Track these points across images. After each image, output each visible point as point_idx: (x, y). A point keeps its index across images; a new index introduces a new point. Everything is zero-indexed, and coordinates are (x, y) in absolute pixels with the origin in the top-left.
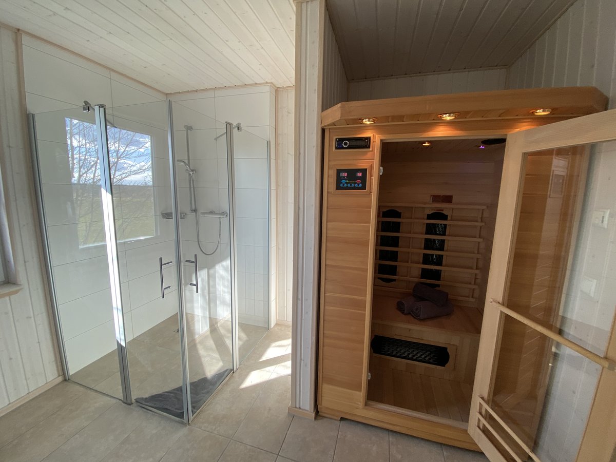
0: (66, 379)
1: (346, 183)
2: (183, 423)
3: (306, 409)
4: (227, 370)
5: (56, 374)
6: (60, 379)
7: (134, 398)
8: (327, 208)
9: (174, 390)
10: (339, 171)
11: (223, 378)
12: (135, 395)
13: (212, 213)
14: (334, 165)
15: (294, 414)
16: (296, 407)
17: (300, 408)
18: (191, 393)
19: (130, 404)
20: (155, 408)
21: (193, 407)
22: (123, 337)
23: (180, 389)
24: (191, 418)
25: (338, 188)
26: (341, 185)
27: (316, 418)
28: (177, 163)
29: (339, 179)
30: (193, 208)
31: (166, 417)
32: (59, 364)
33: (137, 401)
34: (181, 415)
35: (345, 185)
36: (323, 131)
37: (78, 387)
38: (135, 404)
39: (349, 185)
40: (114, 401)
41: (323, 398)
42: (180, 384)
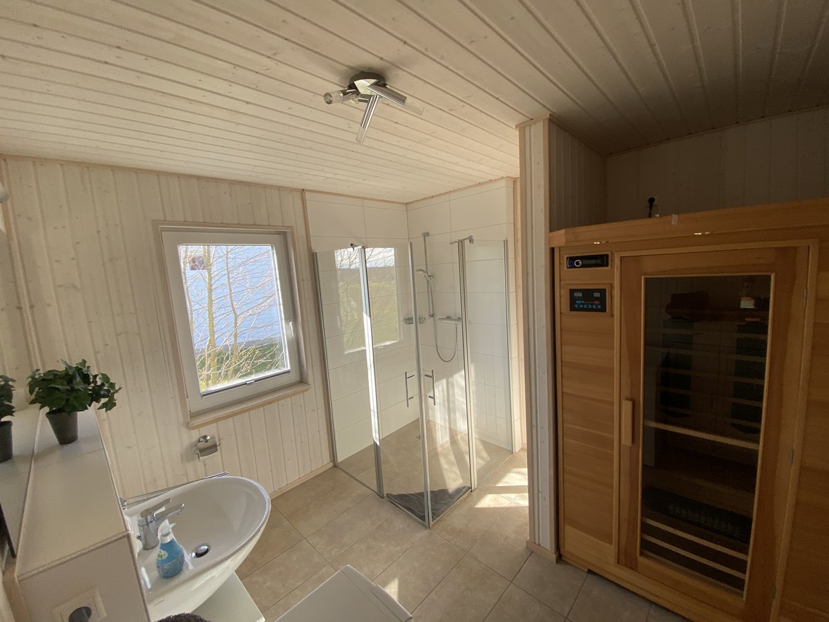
0: (335, 466)
1: (582, 304)
2: (424, 525)
3: (546, 547)
4: (465, 487)
5: (329, 461)
6: (331, 464)
7: (385, 493)
8: (561, 330)
9: (417, 494)
10: (572, 292)
11: (461, 494)
12: (386, 491)
13: (448, 318)
14: (566, 284)
15: (532, 549)
16: (535, 543)
17: (539, 545)
18: (431, 500)
19: (383, 497)
20: (403, 506)
21: (433, 514)
22: (378, 436)
23: (422, 494)
24: (431, 523)
25: (572, 308)
26: (576, 306)
27: (557, 562)
28: (415, 272)
29: (573, 300)
30: (431, 313)
31: (411, 516)
32: (331, 450)
33: (388, 495)
34: (423, 518)
35: (581, 306)
36: (552, 250)
37: (343, 474)
38: (386, 499)
39: (585, 306)
40: (370, 492)
41: (566, 541)
42: (422, 490)
